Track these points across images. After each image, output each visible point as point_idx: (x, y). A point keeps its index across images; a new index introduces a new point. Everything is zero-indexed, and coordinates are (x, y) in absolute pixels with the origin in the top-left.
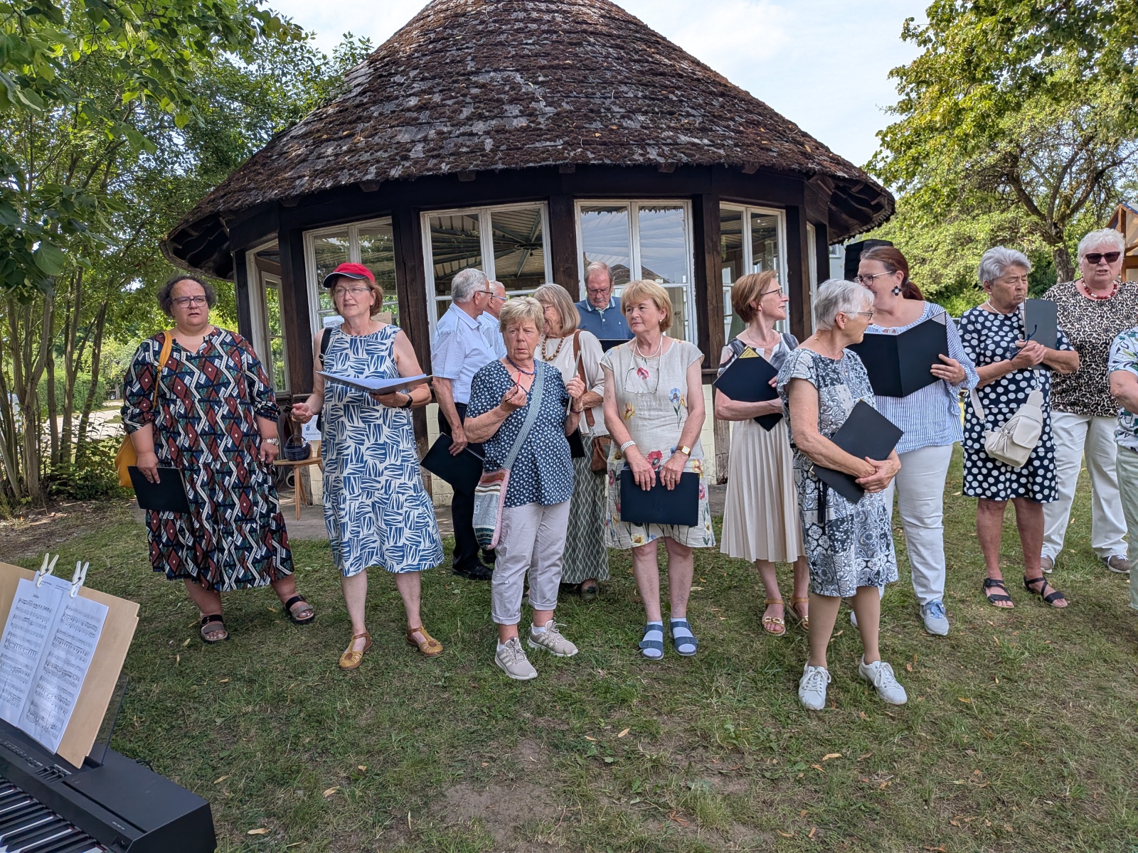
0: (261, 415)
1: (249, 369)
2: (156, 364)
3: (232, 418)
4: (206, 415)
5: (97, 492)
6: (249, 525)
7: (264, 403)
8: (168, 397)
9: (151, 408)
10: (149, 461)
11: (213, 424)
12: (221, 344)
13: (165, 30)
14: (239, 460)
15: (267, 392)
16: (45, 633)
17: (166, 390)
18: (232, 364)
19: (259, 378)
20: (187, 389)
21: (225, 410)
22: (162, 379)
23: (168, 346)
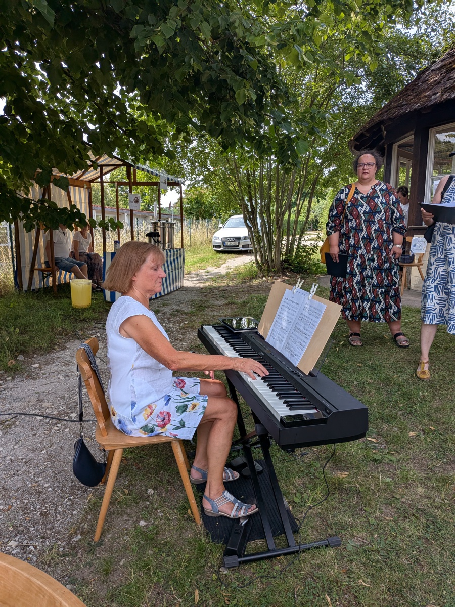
0: (396, 231)
1: (393, 205)
2: (346, 200)
3: (380, 231)
4: (366, 228)
5: (303, 270)
6: (381, 290)
7: (398, 224)
8: (349, 218)
9: (340, 224)
10: (335, 251)
11: (369, 234)
12: (380, 190)
13: (372, 12)
14: (380, 254)
15: (401, 218)
16: (296, 314)
17: (349, 214)
18: (384, 201)
19: (397, 210)
20: (359, 214)
21: (376, 226)
22: (347, 208)
23: (353, 190)
